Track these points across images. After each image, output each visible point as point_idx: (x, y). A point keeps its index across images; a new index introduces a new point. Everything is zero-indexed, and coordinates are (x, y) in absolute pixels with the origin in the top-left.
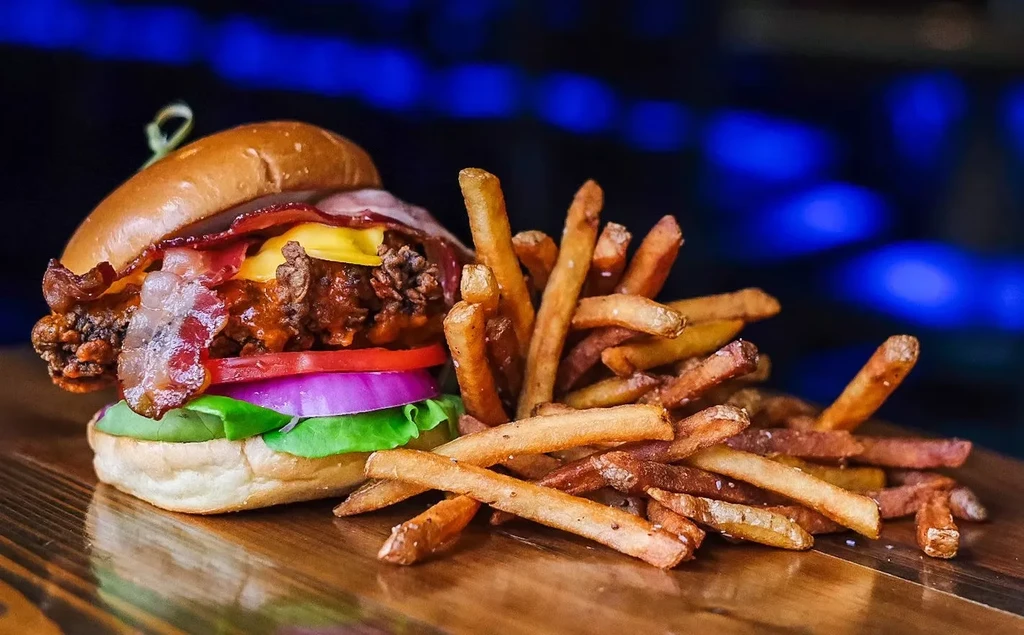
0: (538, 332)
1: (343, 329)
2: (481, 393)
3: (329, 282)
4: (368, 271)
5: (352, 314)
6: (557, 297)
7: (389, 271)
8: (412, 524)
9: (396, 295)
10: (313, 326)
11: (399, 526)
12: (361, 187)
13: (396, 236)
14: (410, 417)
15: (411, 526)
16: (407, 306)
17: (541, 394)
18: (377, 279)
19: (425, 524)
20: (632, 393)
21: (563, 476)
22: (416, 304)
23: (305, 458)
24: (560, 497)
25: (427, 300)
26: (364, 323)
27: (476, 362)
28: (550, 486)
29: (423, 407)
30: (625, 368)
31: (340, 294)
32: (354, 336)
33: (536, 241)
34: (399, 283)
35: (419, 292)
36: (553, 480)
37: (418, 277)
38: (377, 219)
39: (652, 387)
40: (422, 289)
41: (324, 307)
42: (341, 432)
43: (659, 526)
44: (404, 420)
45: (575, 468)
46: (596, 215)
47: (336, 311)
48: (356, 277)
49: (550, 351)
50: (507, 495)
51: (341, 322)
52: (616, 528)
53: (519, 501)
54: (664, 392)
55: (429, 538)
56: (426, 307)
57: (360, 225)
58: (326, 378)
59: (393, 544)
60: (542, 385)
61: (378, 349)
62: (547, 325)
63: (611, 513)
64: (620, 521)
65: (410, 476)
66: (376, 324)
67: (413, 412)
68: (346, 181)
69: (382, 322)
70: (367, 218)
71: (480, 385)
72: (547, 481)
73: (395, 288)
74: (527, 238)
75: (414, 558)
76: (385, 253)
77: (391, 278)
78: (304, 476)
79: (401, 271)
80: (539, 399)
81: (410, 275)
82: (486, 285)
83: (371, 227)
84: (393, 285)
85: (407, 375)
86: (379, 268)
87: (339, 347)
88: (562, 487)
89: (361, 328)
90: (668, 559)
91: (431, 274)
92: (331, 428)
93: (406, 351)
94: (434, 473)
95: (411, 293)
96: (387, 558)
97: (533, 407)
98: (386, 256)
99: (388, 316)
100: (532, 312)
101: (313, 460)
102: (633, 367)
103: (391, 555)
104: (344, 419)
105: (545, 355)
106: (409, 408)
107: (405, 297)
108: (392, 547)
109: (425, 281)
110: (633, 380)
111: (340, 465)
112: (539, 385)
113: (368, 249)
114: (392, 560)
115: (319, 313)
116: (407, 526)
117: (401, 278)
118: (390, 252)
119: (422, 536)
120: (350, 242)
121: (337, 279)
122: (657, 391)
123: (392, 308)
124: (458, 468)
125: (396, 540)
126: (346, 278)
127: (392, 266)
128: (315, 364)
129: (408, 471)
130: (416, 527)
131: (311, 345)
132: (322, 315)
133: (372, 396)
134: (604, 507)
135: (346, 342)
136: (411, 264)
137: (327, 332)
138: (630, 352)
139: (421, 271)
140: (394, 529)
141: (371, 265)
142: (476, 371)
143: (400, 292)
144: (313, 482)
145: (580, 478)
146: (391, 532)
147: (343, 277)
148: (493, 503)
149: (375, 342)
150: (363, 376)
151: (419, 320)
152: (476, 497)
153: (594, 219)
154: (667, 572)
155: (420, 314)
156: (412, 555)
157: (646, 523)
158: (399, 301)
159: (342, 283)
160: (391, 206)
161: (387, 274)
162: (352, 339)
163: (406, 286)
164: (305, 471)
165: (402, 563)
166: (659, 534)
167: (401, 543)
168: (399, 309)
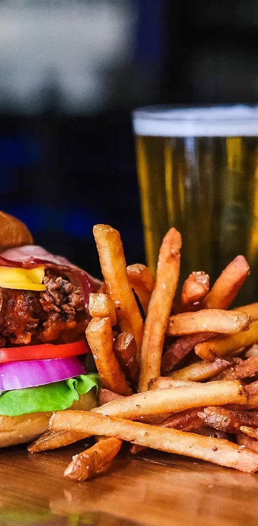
0: (147, 332)
1: (24, 333)
2: (113, 375)
3: (14, 303)
4: (37, 295)
5: (30, 323)
6: (156, 308)
7: (51, 293)
8: (85, 454)
9: (57, 309)
10: (5, 331)
11: (77, 456)
12: (23, 244)
13: (52, 272)
14: (72, 387)
15: (84, 455)
16: (63, 315)
17: (152, 373)
18: (44, 300)
19: (93, 455)
20: (215, 371)
21: (178, 421)
22: (69, 314)
23: (8, 416)
24: (177, 433)
25: (76, 311)
26: (37, 329)
27: (108, 355)
28: (169, 427)
29: (80, 380)
30: (210, 356)
31: (21, 310)
32: (31, 337)
33: (140, 270)
34: (58, 300)
35: (70, 306)
36: (171, 424)
37: (70, 296)
38: (39, 262)
39: (228, 367)
40: (73, 303)
41: (11, 319)
42: (30, 399)
43: (244, 446)
44: (68, 388)
45: (185, 416)
46: (178, 252)
47: (20, 322)
48: (31, 298)
49: (156, 344)
50: (142, 436)
51: (22, 328)
52: (216, 450)
53: (151, 438)
54: (237, 369)
55: (96, 463)
56: (76, 315)
57: (28, 267)
58: (17, 365)
59: (73, 467)
60: (152, 367)
61: (47, 344)
62: (152, 326)
63: (211, 441)
64: (217, 445)
65: (78, 427)
66: (44, 328)
67: (74, 384)
68: (14, 241)
69: (48, 327)
70: (32, 262)
71: (112, 369)
72: (168, 425)
73: (55, 304)
74: (135, 269)
75: (87, 476)
76: (48, 282)
77: (53, 298)
78: (8, 428)
79: (59, 293)
80: (152, 377)
81: (65, 296)
82: (104, 307)
83: (37, 267)
84: (54, 302)
85: (67, 360)
86: (44, 292)
87: (23, 345)
88: (177, 427)
89: (35, 332)
90: (253, 466)
91: (77, 294)
92: (23, 397)
93: (64, 345)
94: (94, 424)
95: (65, 306)
96: (70, 475)
97: (149, 381)
98: (49, 284)
99: (52, 323)
100: (141, 320)
101: (13, 418)
102: (214, 355)
103: (72, 474)
104: (30, 391)
105: (153, 347)
106: (71, 381)
107: (62, 310)
108: (73, 469)
109: (74, 298)
110: (215, 363)
111: (29, 420)
112: (150, 367)
113: (36, 280)
114: (72, 477)
115: (9, 323)
116: (82, 455)
117: (59, 297)
118: (51, 281)
119: (91, 462)
120: (25, 276)
121: (18, 302)
122: (232, 369)
123: (54, 317)
124: (109, 420)
125: (76, 464)
126: (24, 300)
127: (52, 290)
128: (9, 356)
129: (77, 425)
130: (88, 456)
131: (4, 345)
132: (11, 324)
133: (47, 375)
134: (206, 437)
135: (26, 341)
136: (64, 288)
137: (14, 336)
138: (213, 346)
139: (70, 292)
140: (74, 457)
141: (39, 290)
142: (108, 361)
143: (58, 306)
144: (13, 433)
145: (189, 422)
146: (72, 460)
147: (22, 299)
148: (133, 440)
149: (44, 340)
150: (40, 362)
151: (71, 324)
152: (122, 438)
153: (177, 254)
154: (252, 475)
155: (72, 320)
156: (85, 475)
157: (235, 445)
158: (58, 313)
159: (22, 303)
160: (45, 255)
161: (50, 295)
162: (30, 339)
163: (62, 303)
164: (8, 425)
165: (79, 479)
166: (245, 451)
167: (79, 466)
168: (58, 318)
